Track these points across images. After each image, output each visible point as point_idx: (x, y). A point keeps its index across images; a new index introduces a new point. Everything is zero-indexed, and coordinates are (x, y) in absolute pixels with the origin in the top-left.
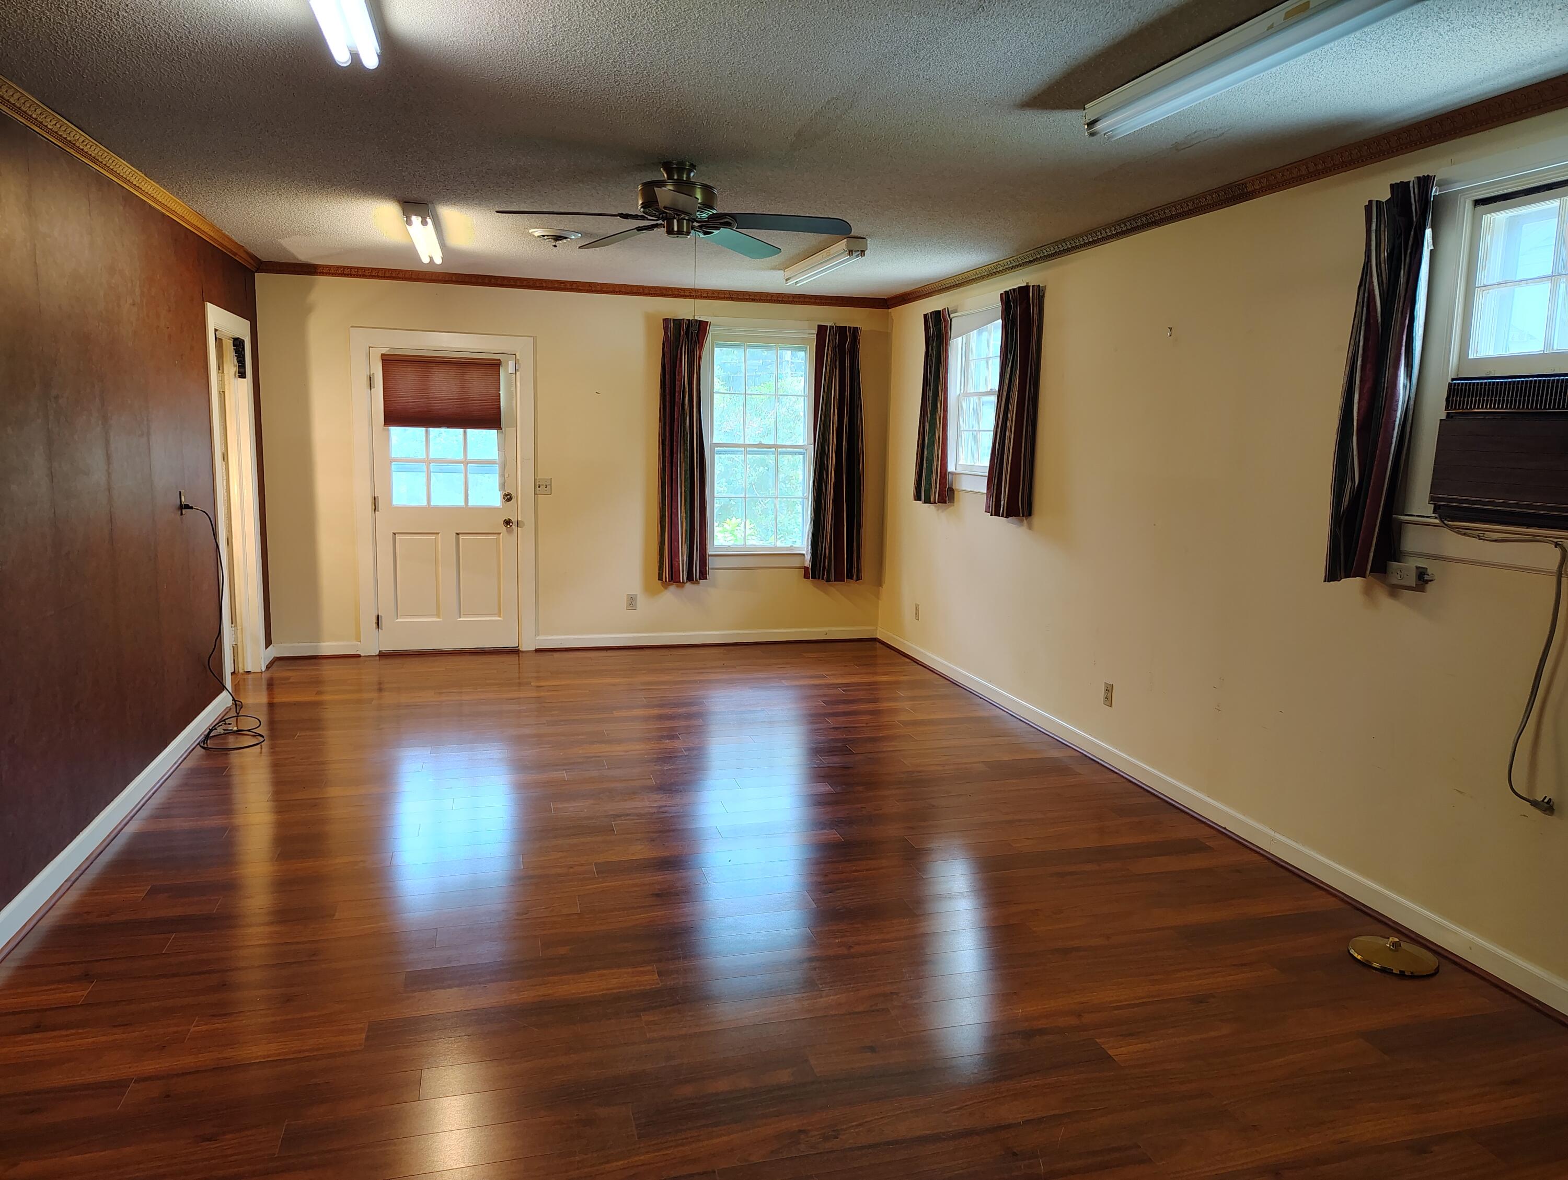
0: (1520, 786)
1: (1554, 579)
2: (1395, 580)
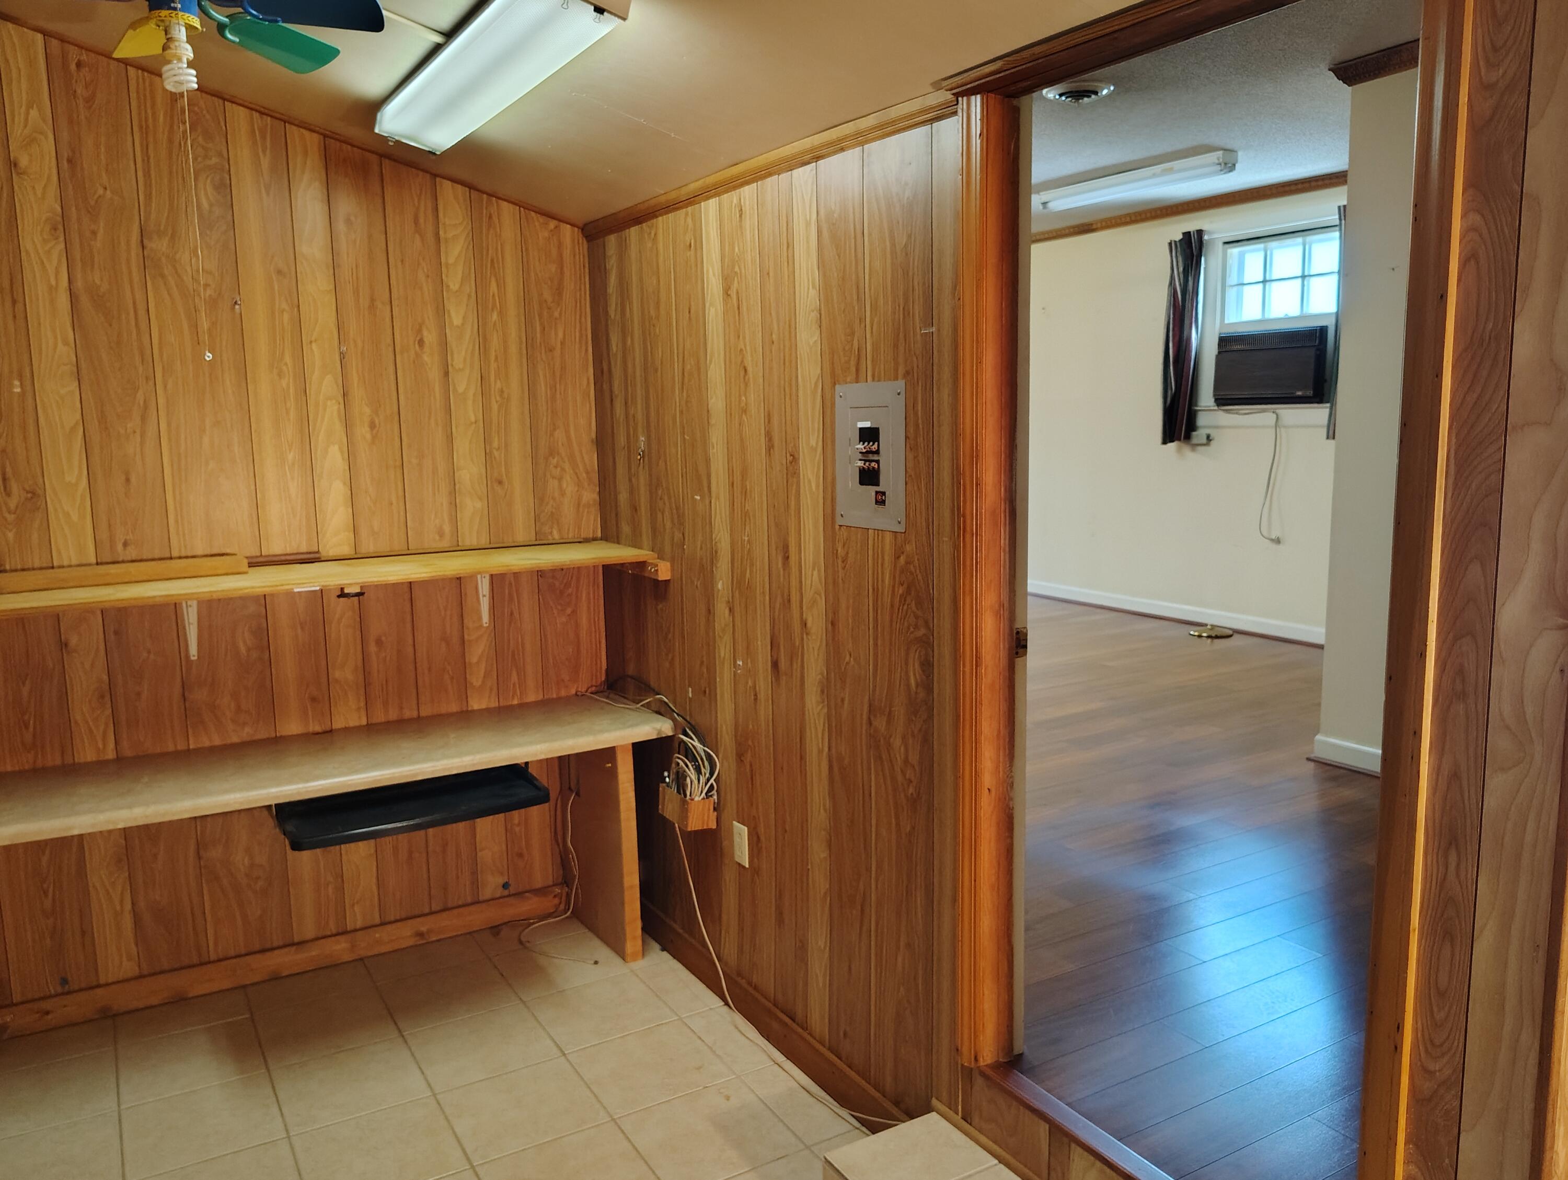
0: (1265, 534)
1: (1274, 430)
2: (1194, 440)
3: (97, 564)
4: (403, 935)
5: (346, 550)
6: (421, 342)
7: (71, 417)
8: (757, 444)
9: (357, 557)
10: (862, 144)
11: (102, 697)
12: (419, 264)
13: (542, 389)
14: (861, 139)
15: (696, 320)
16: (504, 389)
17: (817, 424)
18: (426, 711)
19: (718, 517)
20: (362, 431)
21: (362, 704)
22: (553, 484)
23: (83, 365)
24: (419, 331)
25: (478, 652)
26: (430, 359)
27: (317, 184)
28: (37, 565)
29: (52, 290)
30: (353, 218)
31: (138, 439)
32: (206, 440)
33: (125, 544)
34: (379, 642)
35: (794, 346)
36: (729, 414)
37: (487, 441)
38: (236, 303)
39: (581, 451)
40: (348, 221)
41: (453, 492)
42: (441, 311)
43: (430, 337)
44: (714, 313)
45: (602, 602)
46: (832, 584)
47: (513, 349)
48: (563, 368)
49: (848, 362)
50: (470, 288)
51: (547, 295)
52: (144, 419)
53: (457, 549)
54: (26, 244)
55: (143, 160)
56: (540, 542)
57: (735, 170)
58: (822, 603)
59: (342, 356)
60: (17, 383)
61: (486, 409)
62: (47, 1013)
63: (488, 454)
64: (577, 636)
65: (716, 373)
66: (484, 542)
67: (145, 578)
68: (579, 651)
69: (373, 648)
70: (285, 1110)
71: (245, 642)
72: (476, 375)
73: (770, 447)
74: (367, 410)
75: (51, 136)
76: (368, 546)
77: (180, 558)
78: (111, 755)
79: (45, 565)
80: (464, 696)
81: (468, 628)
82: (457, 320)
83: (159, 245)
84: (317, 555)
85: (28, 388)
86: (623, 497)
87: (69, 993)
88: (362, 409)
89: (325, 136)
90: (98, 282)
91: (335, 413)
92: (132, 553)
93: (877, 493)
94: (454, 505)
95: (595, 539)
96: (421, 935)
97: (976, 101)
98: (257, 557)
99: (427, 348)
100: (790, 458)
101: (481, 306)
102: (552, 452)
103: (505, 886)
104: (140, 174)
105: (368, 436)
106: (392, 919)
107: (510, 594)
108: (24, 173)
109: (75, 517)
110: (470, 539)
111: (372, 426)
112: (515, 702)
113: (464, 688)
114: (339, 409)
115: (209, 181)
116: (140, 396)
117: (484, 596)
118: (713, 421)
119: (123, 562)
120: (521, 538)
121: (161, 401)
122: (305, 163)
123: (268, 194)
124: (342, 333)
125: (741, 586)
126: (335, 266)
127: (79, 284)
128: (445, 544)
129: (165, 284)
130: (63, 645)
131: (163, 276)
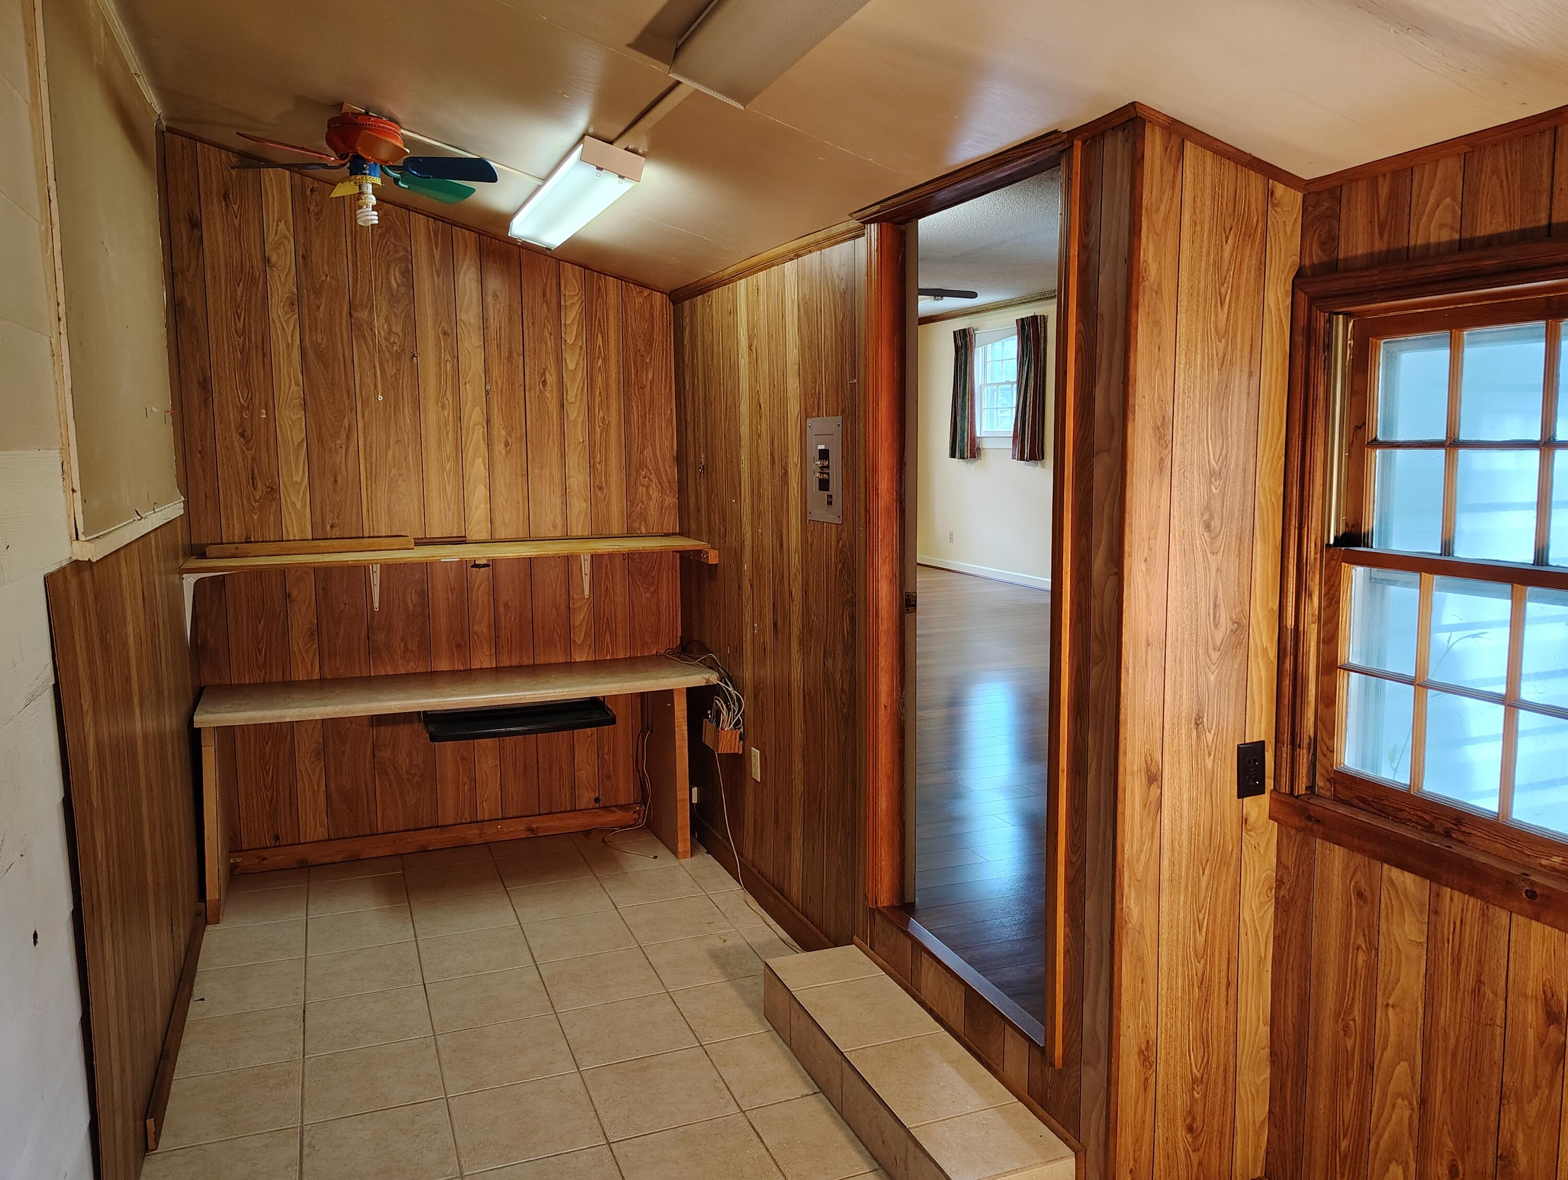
3: (313, 539)
4: (518, 829)
5: (485, 536)
6: (544, 383)
7: (299, 436)
8: (765, 459)
9: (493, 541)
10: (820, 249)
11: (312, 634)
12: (545, 325)
13: (635, 417)
14: (819, 245)
15: (734, 368)
16: (606, 417)
17: (798, 447)
18: (540, 660)
19: (745, 517)
20: (499, 448)
21: (493, 651)
22: (642, 490)
23: (308, 398)
24: (544, 374)
25: (580, 617)
26: (551, 396)
27: (474, 269)
28: (272, 539)
29: (289, 346)
30: (498, 293)
31: (344, 452)
32: (390, 453)
33: (332, 527)
34: (506, 605)
35: (785, 390)
36: (751, 439)
37: (592, 456)
38: (414, 356)
39: (664, 466)
40: (495, 296)
41: (565, 494)
42: (560, 361)
43: (551, 379)
44: (744, 362)
45: (679, 583)
46: (805, 561)
47: (613, 387)
48: (652, 401)
49: (813, 402)
50: (582, 342)
51: (641, 345)
52: (348, 437)
53: (566, 538)
54: (273, 315)
55: (352, 255)
56: (631, 534)
57: (754, 260)
58: (800, 578)
59: (487, 392)
60: (264, 411)
61: (592, 432)
62: (264, 859)
63: (592, 467)
64: (658, 609)
65: (744, 408)
66: (587, 533)
67: (344, 550)
68: (659, 620)
69: (502, 610)
70: (416, 926)
71: (412, 600)
72: (584, 406)
73: (773, 463)
74: (504, 433)
75: (293, 241)
76: (501, 534)
77: (369, 537)
78: (316, 677)
79: (277, 539)
80: (568, 649)
81: (573, 599)
82: (571, 366)
83: (363, 315)
84: (464, 539)
85: (271, 415)
86: (692, 501)
87: (279, 846)
88: (500, 432)
89: (480, 234)
90: (320, 341)
91: (481, 436)
92: (337, 532)
93: (828, 496)
94: (565, 504)
95: (674, 534)
96: (531, 830)
97: (873, 228)
98: (422, 539)
99: (548, 387)
100: (783, 471)
101: (591, 354)
102: (642, 466)
103: (597, 800)
104: (350, 265)
105: (504, 451)
106: (511, 816)
107: (606, 574)
108: (274, 266)
109: (299, 506)
110: (576, 531)
111: (507, 444)
112: (608, 658)
113: (569, 644)
114: (483, 432)
115: (397, 270)
116: (346, 422)
117: (586, 574)
118: (742, 444)
119: (331, 539)
120: (616, 530)
121: (360, 425)
122: (465, 255)
123: (438, 277)
124: (487, 376)
125: (757, 566)
126: (485, 328)
127: (307, 342)
128: (558, 533)
129: (365, 342)
130: (287, 596)
131: (364, 336)
